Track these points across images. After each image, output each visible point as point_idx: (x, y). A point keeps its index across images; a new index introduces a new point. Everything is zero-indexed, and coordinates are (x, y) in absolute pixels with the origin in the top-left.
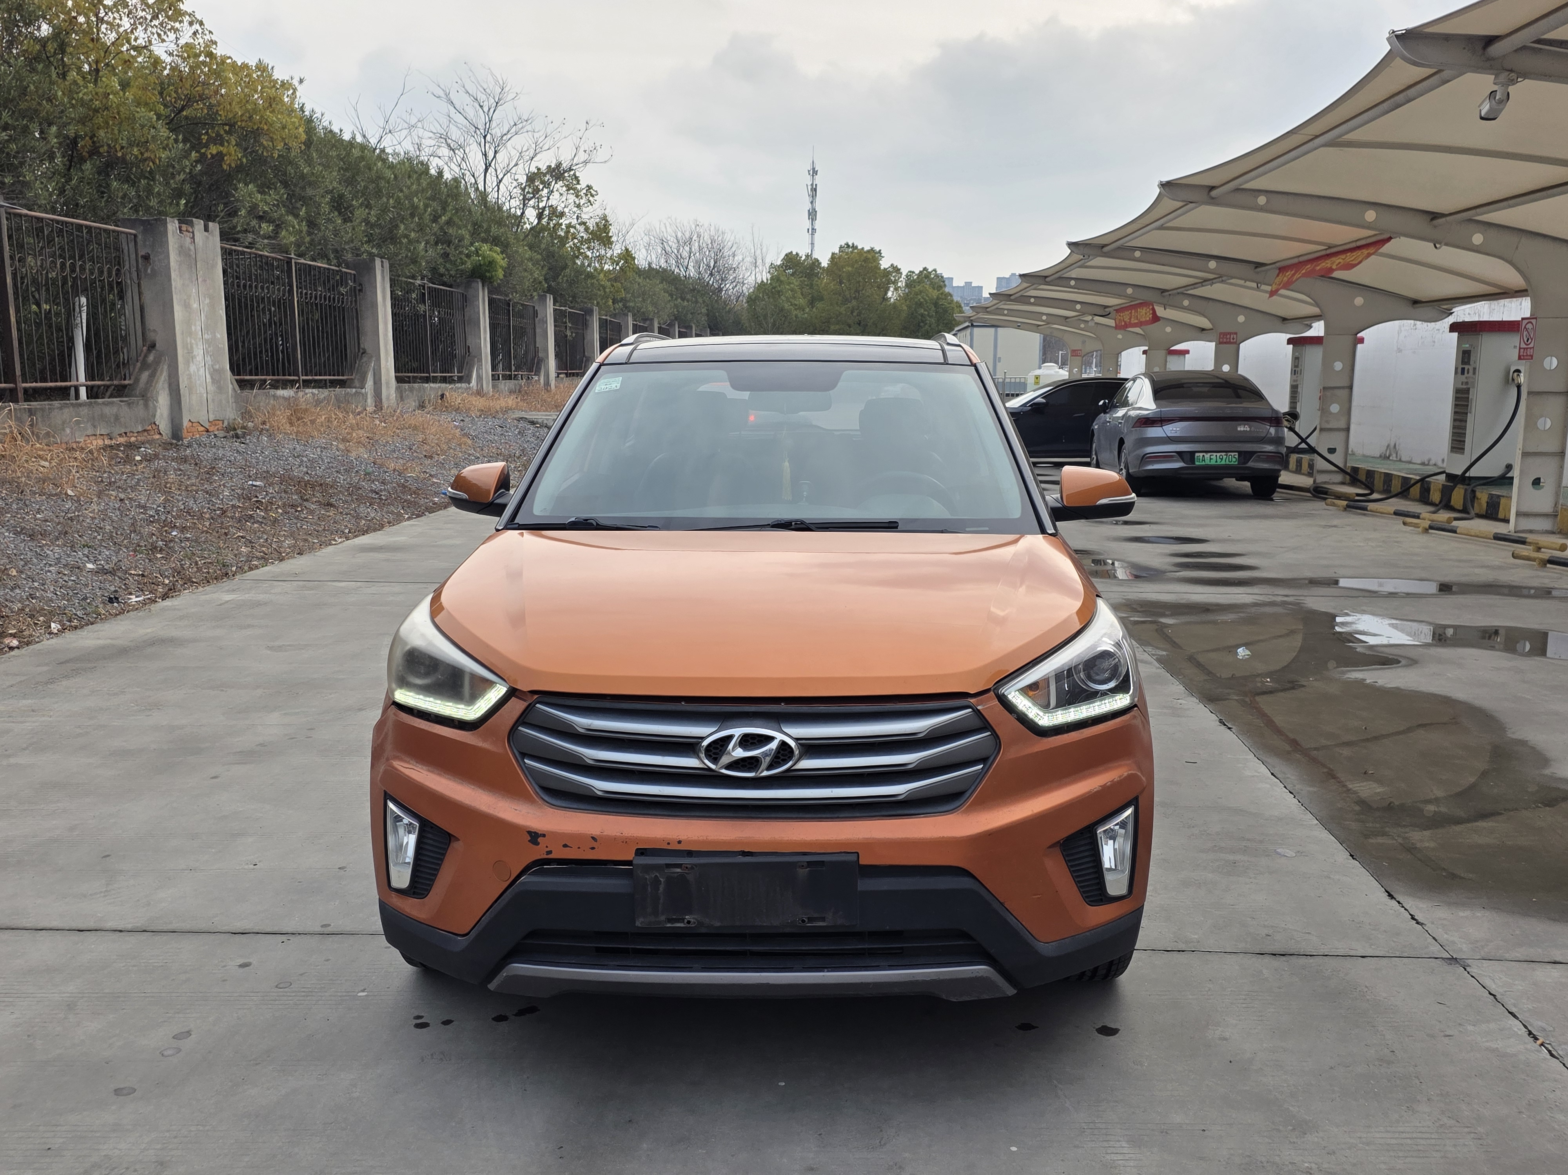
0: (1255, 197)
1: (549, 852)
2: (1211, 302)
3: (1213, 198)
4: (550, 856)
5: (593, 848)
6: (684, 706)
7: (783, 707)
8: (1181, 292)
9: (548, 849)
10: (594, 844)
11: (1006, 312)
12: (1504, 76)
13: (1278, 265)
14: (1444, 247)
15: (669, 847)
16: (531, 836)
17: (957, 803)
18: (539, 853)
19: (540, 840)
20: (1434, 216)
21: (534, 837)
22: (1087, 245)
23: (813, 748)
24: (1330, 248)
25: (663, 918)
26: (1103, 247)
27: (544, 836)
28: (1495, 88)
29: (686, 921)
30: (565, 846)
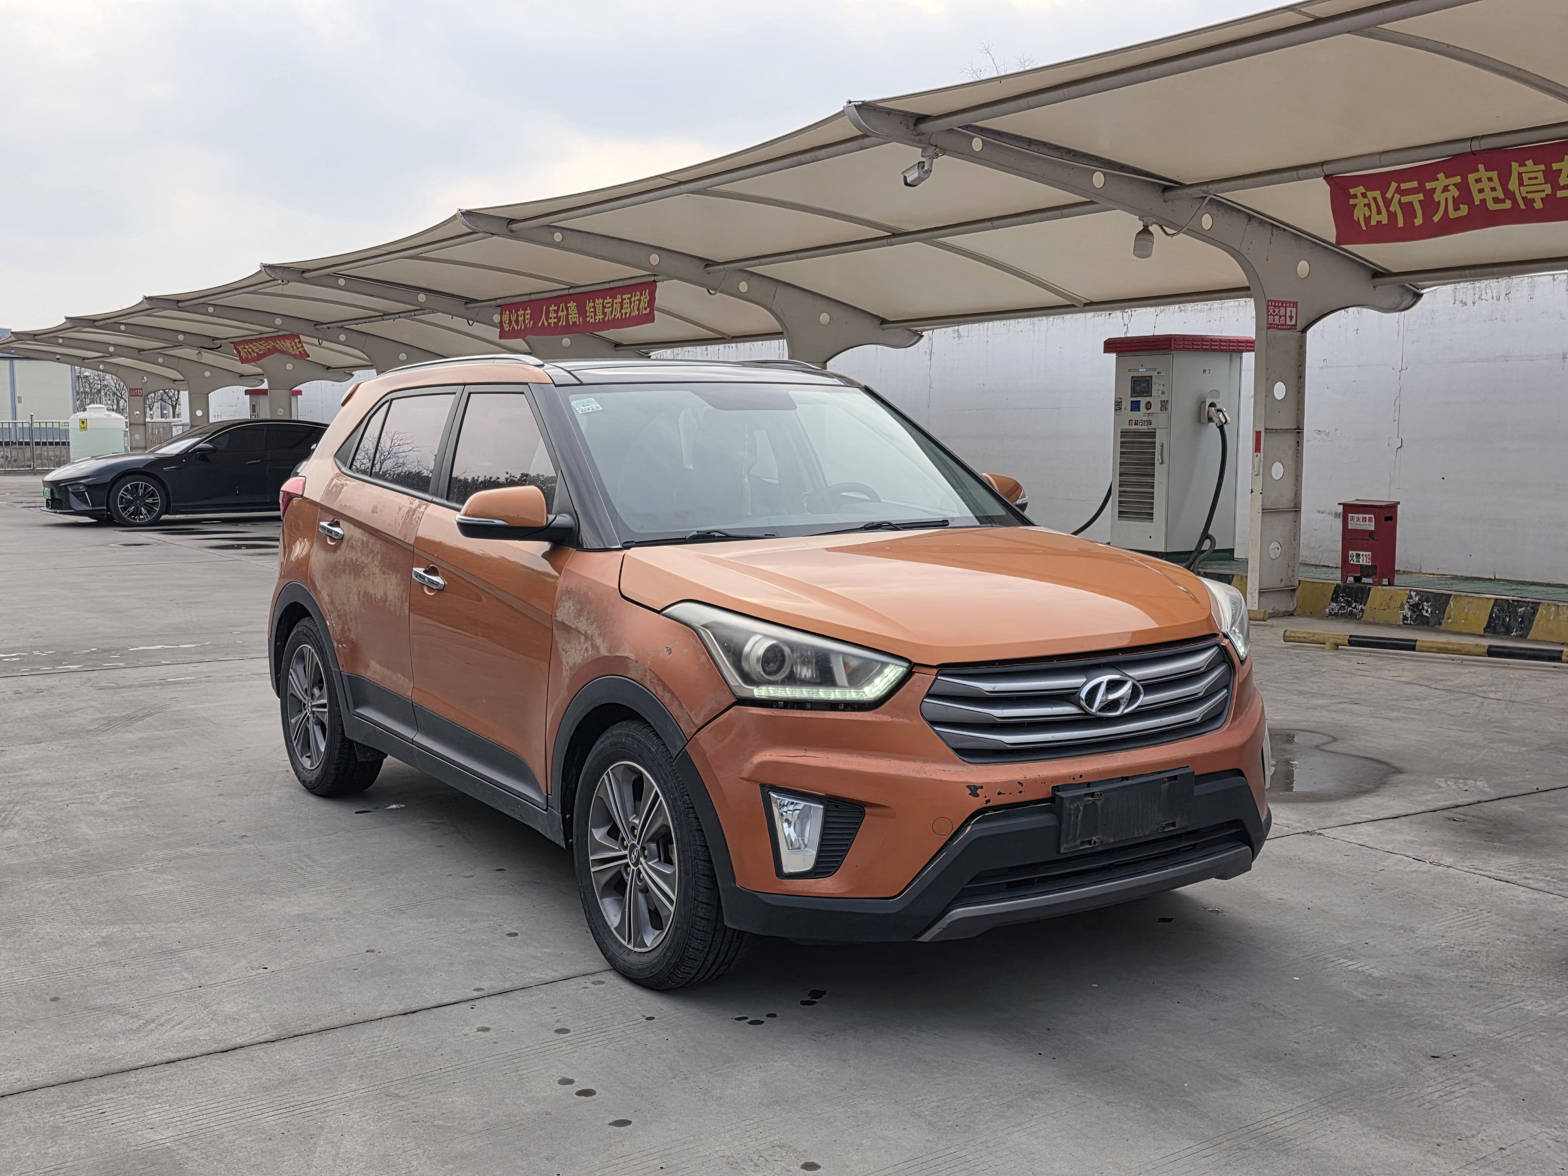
0: (551, 233)
1: (988, 801)
2: (369, 338)
3: (512, 231)
4: (989, 805)
5: (1021, 792)
6: (1056, 664)
7: (1120, 657)
8: (341, 325)
9: (987, 799)
10: (1021, 788)
11: (60, 341)
12: (930, 151)
13: (499, 302)
14: (718, 294)
15: (1074, 782)
16: (970, 789)
17: (1221, 721)
18: (978, 803)
19: (979, 791)
20: (708, 263)
21: (974, 790)
22: (285, 268)
23: (1152, 686)
24: (572, 287)
25: (1079, 842)
26: (303, 272)
27: (982, 787)
28: (923, 159)
29: (1093, 842)
30: (999, 793)
